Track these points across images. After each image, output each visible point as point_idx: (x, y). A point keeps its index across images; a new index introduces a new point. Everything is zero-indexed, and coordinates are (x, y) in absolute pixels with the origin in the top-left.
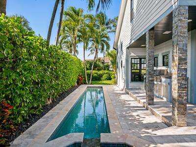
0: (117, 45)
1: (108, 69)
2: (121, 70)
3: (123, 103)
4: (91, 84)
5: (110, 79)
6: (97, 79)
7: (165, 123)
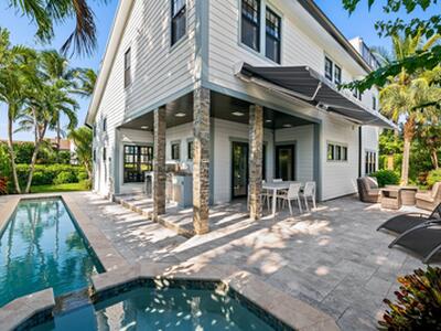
0: (94, 121)
1: (68, 163)
2: (102, 164)
3: (113, 220)
4: (30, 192)
5: (75, 180)
6: (45, 182)
7: (184, 235)
